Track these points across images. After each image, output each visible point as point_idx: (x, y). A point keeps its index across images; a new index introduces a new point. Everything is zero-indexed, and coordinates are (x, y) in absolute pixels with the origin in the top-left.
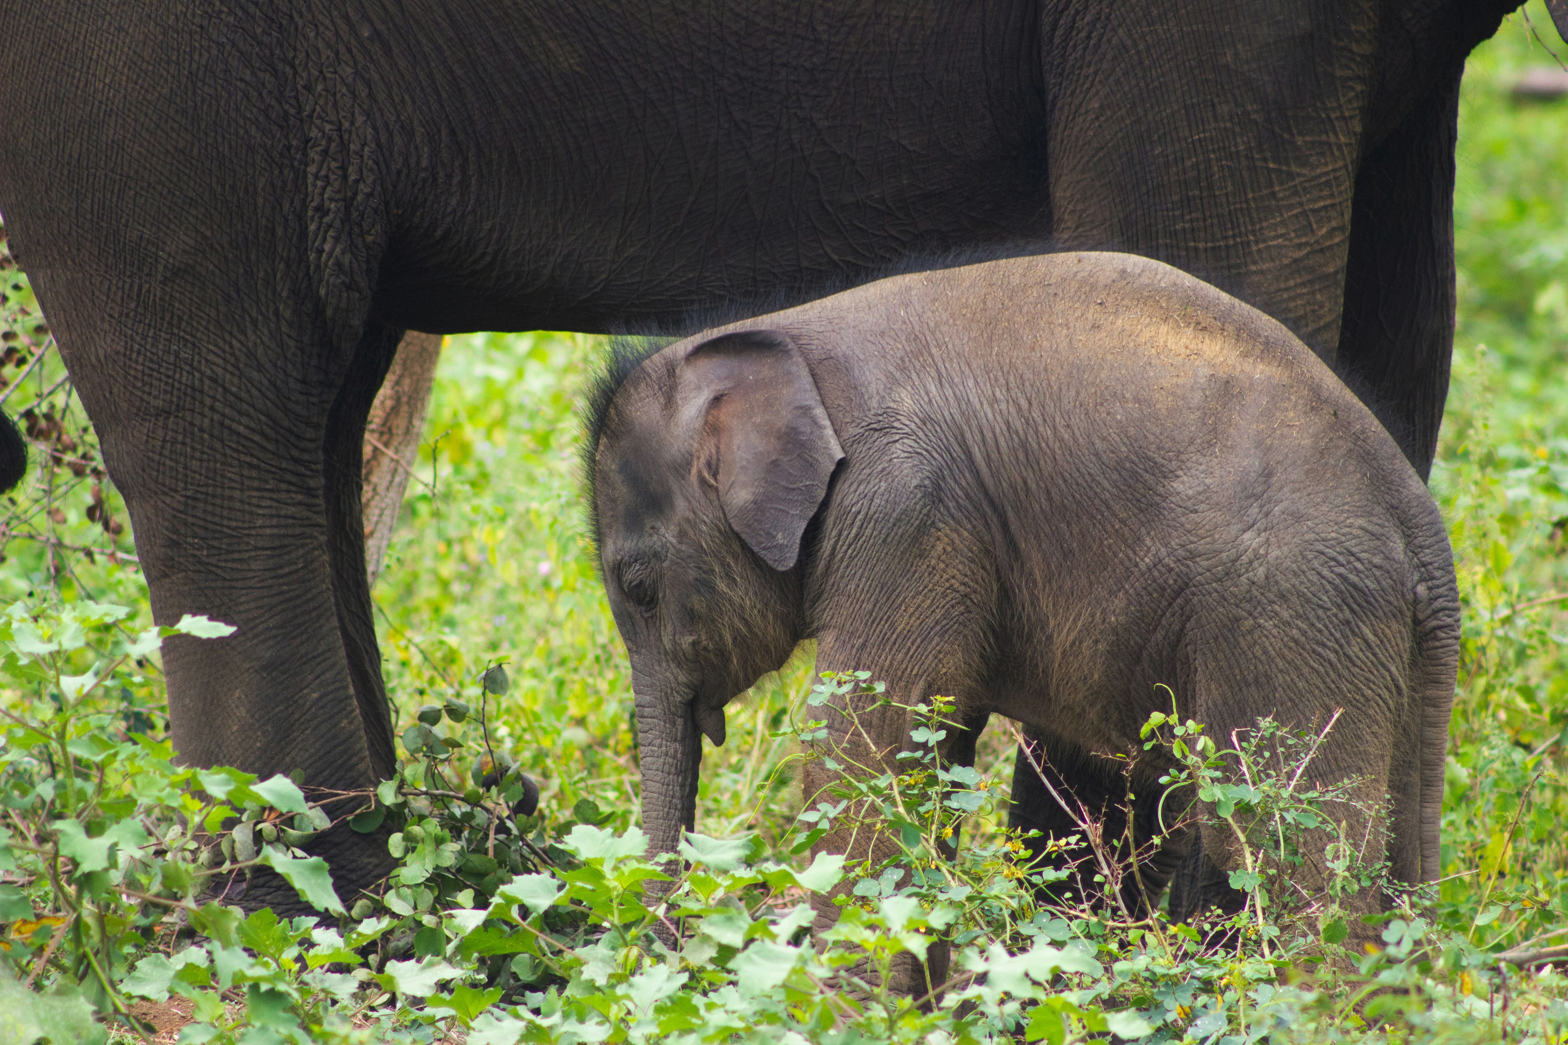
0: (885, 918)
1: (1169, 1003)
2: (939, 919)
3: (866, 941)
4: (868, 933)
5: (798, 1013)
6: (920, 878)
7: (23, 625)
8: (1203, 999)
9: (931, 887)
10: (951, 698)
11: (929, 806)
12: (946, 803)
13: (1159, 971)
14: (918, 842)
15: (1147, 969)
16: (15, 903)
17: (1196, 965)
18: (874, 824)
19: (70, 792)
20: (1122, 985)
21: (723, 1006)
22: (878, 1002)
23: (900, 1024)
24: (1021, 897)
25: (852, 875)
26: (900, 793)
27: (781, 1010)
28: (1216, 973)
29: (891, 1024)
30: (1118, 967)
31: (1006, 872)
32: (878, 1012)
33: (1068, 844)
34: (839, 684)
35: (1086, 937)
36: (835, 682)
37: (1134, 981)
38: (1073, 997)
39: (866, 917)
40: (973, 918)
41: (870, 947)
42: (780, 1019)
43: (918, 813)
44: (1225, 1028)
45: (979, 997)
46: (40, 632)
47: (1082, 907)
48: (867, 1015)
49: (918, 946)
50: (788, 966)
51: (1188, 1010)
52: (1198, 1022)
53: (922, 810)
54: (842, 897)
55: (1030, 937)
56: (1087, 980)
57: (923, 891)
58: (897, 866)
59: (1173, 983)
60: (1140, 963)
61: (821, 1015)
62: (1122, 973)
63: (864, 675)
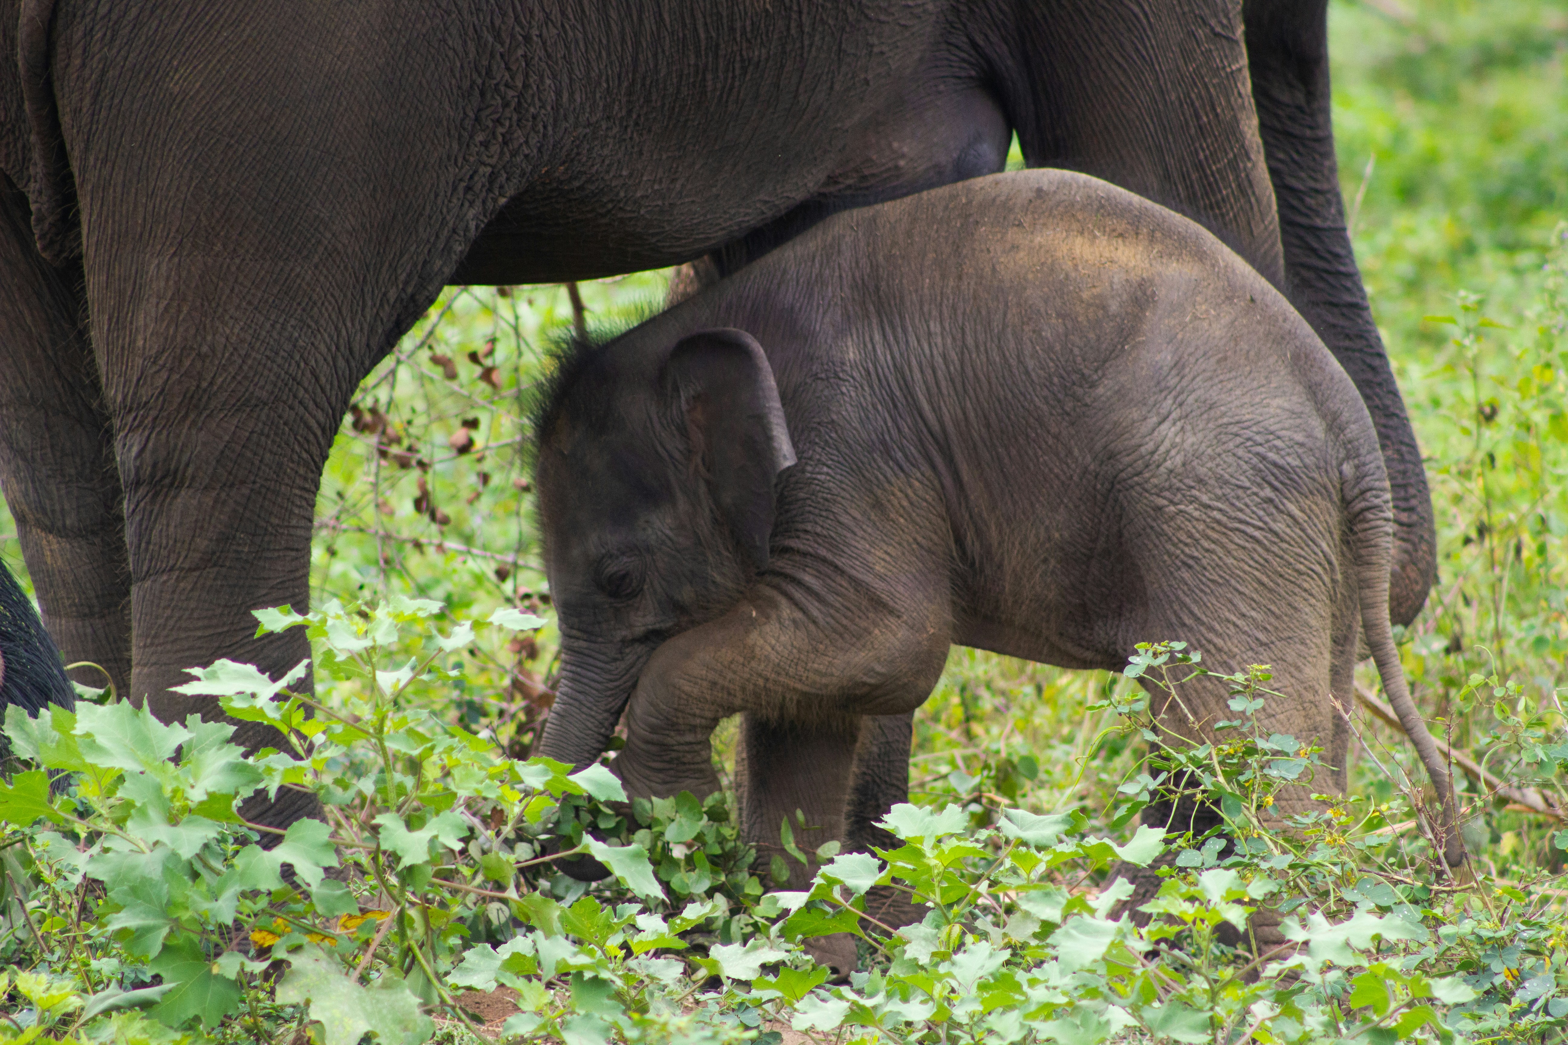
0: (1205, 889)
1: (1496, 966)
2: (1258, 889)
3: (1185, 912)
4: (1187, 905)
5: (1119, 987)
6: (1241, 847)
7: (337, 622)
8: (1530, 961)
9: (1253, 856)
10: (1268, 666)
11: (1248, 774)
12: (1266, 771)
13: (1485, 934)
14: (1239, 811)
15: (1473, 933)
16: (339, 898)
17: (1523, 927)
18: (1194, 795)
19: (389, 786)
20: (1449, 949)
21: (1046, 981)
22: (1199, 974)
23: (1223, 995)
24: (1344, 864)
25: (1174, 846)
26: (1220, 763)
27: (1102, 984)
28: (1543, 935)
29: (1214, 996)
30: (1443, 930)
31: (1328, 839)
32: (1199, 983)
33: (1390, 808)
34: (1155, 655)
35: (1411, 902)
36: (1150, 653)
37: (1462, 944)
38: (1395, 963)
39: (1184, 888)
40: (1297, 886)
41: (1189, 919)
42: (1101, 993)
43: (1238, 782)
44: (1554, 990)
45: (1301, 966)
46: (354, 628)
47: (1406, 872)
48: (1189, 987)
49: (1237, 917)
50: (1108, 940)
51: (1516, 973)
52: (1527, 985)
53: (1242, 779)
54: (1165, 868)
55: (1354, 904)
56: (1413, 946)
57: (1246, 860)
58: (1220, 836)
59: (1499, 946)
60: (1467, 926)
61: (1143, 988)
62: (1447, 937)
63: (1179, 646)
